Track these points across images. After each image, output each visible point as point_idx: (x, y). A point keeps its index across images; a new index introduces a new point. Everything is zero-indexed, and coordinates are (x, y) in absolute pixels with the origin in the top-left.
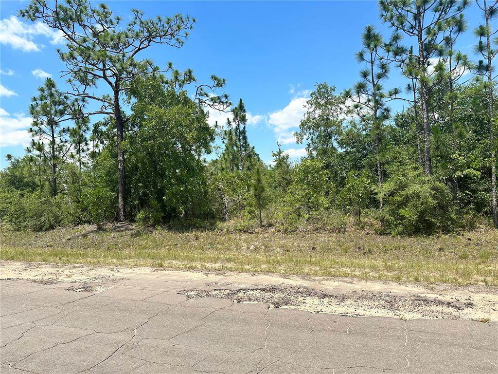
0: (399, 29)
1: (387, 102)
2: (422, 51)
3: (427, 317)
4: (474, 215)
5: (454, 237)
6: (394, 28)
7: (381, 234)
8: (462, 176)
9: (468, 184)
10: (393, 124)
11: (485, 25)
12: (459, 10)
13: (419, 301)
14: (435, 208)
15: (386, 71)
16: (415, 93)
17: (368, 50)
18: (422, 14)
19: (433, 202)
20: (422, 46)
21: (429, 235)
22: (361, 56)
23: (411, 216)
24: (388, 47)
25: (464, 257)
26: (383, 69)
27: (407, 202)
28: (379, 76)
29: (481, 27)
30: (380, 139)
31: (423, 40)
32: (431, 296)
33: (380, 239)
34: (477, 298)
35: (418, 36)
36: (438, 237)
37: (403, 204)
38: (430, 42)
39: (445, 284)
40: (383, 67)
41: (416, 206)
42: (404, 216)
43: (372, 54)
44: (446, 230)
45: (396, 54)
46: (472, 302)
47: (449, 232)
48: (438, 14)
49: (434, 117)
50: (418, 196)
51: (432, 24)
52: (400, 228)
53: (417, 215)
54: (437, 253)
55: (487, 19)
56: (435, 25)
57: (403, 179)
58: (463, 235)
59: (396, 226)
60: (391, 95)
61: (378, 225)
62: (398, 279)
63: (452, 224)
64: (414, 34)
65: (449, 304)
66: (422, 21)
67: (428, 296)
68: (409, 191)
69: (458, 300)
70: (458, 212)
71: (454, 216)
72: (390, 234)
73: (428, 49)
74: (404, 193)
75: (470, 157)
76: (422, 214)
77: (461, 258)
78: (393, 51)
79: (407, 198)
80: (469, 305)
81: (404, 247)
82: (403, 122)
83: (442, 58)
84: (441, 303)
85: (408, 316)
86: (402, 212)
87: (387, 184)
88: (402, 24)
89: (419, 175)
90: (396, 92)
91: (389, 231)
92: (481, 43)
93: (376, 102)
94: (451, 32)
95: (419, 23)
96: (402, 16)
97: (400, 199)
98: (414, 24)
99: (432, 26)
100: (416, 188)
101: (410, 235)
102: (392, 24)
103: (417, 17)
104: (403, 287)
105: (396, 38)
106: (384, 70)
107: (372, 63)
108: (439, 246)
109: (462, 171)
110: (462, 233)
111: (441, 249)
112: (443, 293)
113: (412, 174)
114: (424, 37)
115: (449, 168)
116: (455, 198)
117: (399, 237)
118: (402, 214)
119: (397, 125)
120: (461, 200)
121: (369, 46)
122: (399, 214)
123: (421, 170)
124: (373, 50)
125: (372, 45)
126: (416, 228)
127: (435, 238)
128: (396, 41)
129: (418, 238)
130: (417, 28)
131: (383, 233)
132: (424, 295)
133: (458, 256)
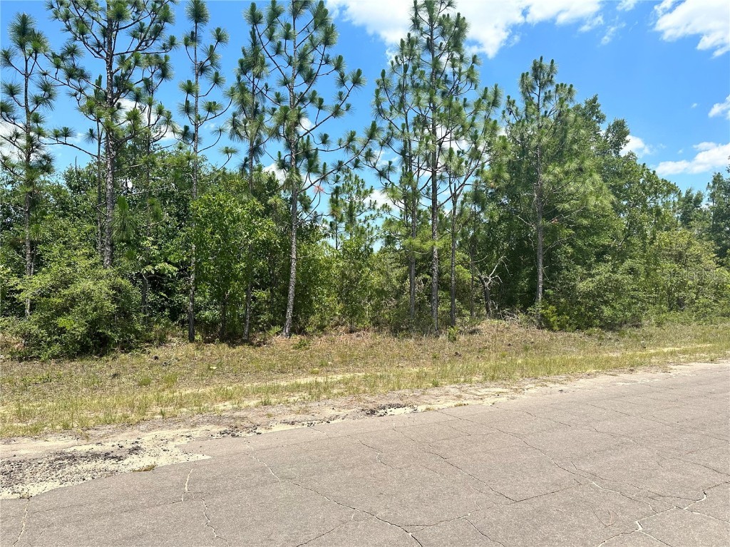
0: (78, 39)
2: (110, 84)
3: (69, 483)
4: (167, 325)
5: (138, 356)
6: (70, 35)
7: (21, 360)
8: (153, 272)
9: (163, 282)
10: (63, 182)
11: (193, 82)
12: (164, 49)
13: (64, 459)
14: (114, 316)
15: (50, 96)
16: (100, 144)
17: (20, 52)
18: (114, 33)
19: (111, 307)
20: (112, 78)
21: (101, 356)
22: (7, 57)
23: (75, 328)
24: (57, 60)
25: (145, 383)
26: (45, 90)
27: (72, 306)
28: (38, 101)
29: (189, 82)
30: (34, 202)
31: (113, 70)
32: (83, 448)
33: (18, 367)
34: (147, 439)
35: (107, 62)
36: (114, 358)
37: (63, 310)
38: (123, 76)
39: (109, 426)
40: (46, 87)
41: (84, 313)
42: (64, 328)
43: (27, 61)
44: (127, 347)
45: (70, 75)
46: (139, 445)
47: (131, 349)
48: (136, 42)
49: (126, 185)
50: (88, 296)
51: (127, 52)
52: (56, 348)
53: (86, 325)
54: (108, 382)
55: (197, 75)
56: (132, 55)
57: (68, 270)
58: (149, 352)
59: (49, 344)
60: (57, 136)
61: (18, 344)
62: (35, 432)
63: (137, 338)
64: (100, 55)
65: (106, 456)
66: (113, 41)
67: (79, 449)
68: (76, 289)
69: (122, 447)
70: (147, 321)
71: (139, 327)
72: (38, 357)
73: (121, 85)
74: (66, 292)
76: (93, 324)
77: (140, 385)
78: (65, 69)
79: (73, 301)
80: (135, 450)
81: (59, 377)
82: (77, 181)
83: (138, 105)
84: (95, 456)
86: (61, 322)
87: (40, 276)
88: (82, 33)
89: (95, 266)
90: (66, 133)
91: (35, 353)
92: (187, 102)
93: (30, 140)
94: (153, 73)
95: (110, 43)
96: (83, 22)
97: (59, 301)
98: (102, 41)
99: (128, 56)
100: (86, 284)
101: (72, 358)
102: (68, 27)
103: (106, 32)
104: (41, 443)
105: (72, 51)
106: (47, 93)
107: (27, 76)
108: (113, 371)
109: (154, 266)
110: (147, 349)
111: (115, 376)
112: (102, 440)
113: (83, 263)
114: (115, 66)
115: (138, 260)
116: (143, 301)
117: (53, 362)
118: (60, 326)
119: (69, 185)
120: (154, 304)
121: (22, 46)
122: (56, 325)
123: (98, 258)
124: (31, 55)
125: (29, 47)
126: (82, 346)
127: (110, 359)
128: (72, 55)
129: (84, 361)
130: (106, 49)
131: (24, 358)
132: (72, 449)
133: (136, 383)
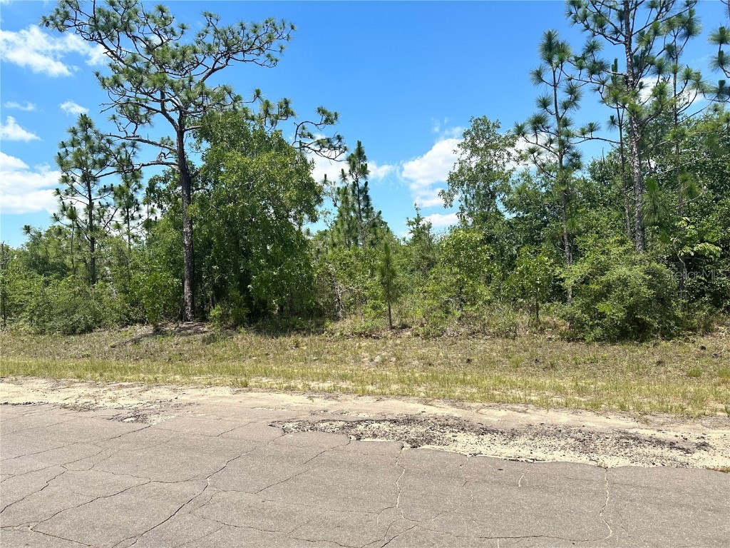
0: (596, 34)
1: (578, 144)
2: (631, 66)
3: (639, 464)
4: (711, 312)
5: (680, 344)
6: (589, 33)
7: (569, 341)
8: (693, 254)
9: (701, 265)
10: (588, 176)
11: (727, 27)
12: (687, 5)
13: (626, 440)
14: (650, 301)
15: (576, 98)
16: (621, 129)
17: (548, 67)
18: (632, 12)
19: (647, 292)
20: (631, 59)
21: (641, 342)
22: (539, 76)
23: (614, 313)
24: (580, 62)
25: (695, 374)
26: (571, 94)
27: (609, 292)
28: (566, 106)
29: (722, 30)
30: (568, 198)
31: (633, 49)
32: (646, 432)
33: (568, 347)
34: (714, 436)
35: (626, 45)
36: (656, 345)
37: (602, 295)
38: (643, 53)
39: (666, 415)
40: (572, 91)
41: (621, 299)
42: (604, 313)
43: (554, 72)
44: (667, 334)
45: (592, 72)
46: (707, 441)
47: (672, 336)
48: (655, 12)
49: (650, 165)
50: (624, 282)
51: (645, 27)
52: (598, 331)
53: (624, 311)
54: (653, 369)
56: (651, 27)
57: (603, 258)
58: (693, 342)
59: (592, 327)
60: (583, 134)
61: (565, 326)
62: (595, 407)
63: (677, 324)
64: (619, 41)
65: (672, 445)
66: (631, 21)
67: (641, 432)
68: (611, 276)
69: (686, 439)
70: (686, 307)
71: (679, 313)
72: (583, 339)
73: (639, 64)
74: (603, 279)
75: (703, 225)
76: (631, 309)
77: (690, 375)
78: (587, 67)
79: (609, 287)
80: (703, 446)
81: (605, 359)
82: (603, 173)
83: (661, 77)
84: (660, 443)
85: (610, 462)
86: (601, 307)
87: (579, 265)
88: (601, 26)
89: (626, 252)
90: (592, 128)
91: (581, 335)
92: (720, 53)
93: (562, 143)
94: (675, 37)
95: (628, 24)
96: (601, 15)
97: (597, 287)
98: (619, 26)
99: (646, 30)
100: (623, 270)
101: (613, 342)
102: (586, 26)
103: (623, 16)
104: (602, 419)
105: (592, 48)
106: (573, 96)
107: (555, 86)
108: (657, 358)
109: (693, 247)
110: (691, 338)
111: (659, 363)
112: (662, 428)
113: (616, 250)
114: (634, 45)
115: (672, 242)
116: (681, 286)
117: (596, 344)
118: (601, 310)
119: (593, 177)
120: (691, 289)
121: (550, 61)
122: (596, 310)
123: (629, 244)
124: (558, 66)
125: (555, 60)
126: (621, 331)
127: (651, 346)
128: (592, 52)
129: (625, 346)
130: (624, 32)
131: (572, 339)
132: (634, 431)
133: (685, 374)
